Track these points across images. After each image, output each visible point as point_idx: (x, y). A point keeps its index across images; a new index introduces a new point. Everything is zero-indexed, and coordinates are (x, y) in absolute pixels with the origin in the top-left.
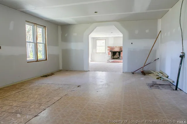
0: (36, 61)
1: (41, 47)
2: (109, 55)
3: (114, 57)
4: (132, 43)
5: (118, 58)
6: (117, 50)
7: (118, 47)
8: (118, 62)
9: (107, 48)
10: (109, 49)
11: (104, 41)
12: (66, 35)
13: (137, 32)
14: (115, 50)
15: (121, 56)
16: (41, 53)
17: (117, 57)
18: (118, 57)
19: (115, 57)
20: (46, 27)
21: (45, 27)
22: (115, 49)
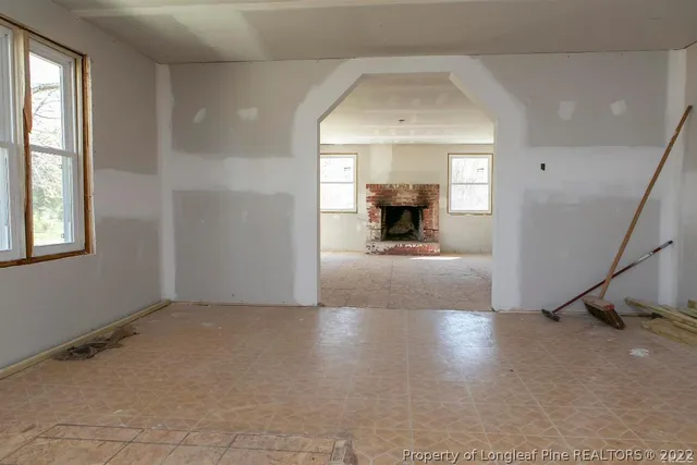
0: (20, 262)
1: (52, 177)
2: (373, 224)
3: (391, 231)
4: (543, 167)
5: (408, 236)
6: (405, 199)
7: (411, 187)
8: (414, 253)
9: (365, 193)
10: (373, 194)
11: (350, 161)
12: (199, 116)
13: (566, 110)
14: (398, 201)
15: (421, 226)
16: (58, 209)
17: (404, 230)
18: (410, 232)
19: (396, 229)
20: (88, 62)
21: (83, 56)
22: (399, 195)
